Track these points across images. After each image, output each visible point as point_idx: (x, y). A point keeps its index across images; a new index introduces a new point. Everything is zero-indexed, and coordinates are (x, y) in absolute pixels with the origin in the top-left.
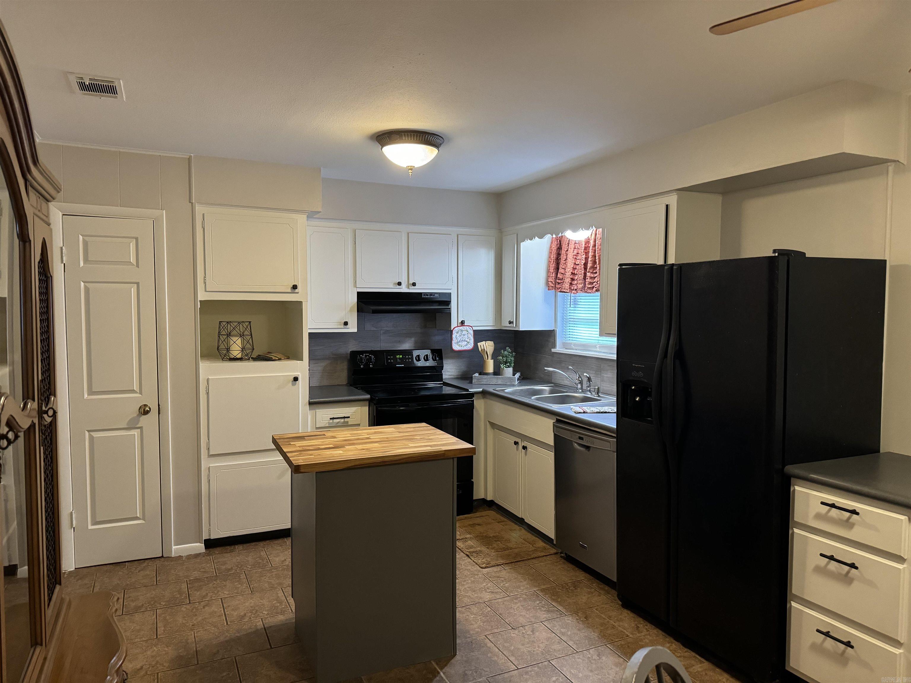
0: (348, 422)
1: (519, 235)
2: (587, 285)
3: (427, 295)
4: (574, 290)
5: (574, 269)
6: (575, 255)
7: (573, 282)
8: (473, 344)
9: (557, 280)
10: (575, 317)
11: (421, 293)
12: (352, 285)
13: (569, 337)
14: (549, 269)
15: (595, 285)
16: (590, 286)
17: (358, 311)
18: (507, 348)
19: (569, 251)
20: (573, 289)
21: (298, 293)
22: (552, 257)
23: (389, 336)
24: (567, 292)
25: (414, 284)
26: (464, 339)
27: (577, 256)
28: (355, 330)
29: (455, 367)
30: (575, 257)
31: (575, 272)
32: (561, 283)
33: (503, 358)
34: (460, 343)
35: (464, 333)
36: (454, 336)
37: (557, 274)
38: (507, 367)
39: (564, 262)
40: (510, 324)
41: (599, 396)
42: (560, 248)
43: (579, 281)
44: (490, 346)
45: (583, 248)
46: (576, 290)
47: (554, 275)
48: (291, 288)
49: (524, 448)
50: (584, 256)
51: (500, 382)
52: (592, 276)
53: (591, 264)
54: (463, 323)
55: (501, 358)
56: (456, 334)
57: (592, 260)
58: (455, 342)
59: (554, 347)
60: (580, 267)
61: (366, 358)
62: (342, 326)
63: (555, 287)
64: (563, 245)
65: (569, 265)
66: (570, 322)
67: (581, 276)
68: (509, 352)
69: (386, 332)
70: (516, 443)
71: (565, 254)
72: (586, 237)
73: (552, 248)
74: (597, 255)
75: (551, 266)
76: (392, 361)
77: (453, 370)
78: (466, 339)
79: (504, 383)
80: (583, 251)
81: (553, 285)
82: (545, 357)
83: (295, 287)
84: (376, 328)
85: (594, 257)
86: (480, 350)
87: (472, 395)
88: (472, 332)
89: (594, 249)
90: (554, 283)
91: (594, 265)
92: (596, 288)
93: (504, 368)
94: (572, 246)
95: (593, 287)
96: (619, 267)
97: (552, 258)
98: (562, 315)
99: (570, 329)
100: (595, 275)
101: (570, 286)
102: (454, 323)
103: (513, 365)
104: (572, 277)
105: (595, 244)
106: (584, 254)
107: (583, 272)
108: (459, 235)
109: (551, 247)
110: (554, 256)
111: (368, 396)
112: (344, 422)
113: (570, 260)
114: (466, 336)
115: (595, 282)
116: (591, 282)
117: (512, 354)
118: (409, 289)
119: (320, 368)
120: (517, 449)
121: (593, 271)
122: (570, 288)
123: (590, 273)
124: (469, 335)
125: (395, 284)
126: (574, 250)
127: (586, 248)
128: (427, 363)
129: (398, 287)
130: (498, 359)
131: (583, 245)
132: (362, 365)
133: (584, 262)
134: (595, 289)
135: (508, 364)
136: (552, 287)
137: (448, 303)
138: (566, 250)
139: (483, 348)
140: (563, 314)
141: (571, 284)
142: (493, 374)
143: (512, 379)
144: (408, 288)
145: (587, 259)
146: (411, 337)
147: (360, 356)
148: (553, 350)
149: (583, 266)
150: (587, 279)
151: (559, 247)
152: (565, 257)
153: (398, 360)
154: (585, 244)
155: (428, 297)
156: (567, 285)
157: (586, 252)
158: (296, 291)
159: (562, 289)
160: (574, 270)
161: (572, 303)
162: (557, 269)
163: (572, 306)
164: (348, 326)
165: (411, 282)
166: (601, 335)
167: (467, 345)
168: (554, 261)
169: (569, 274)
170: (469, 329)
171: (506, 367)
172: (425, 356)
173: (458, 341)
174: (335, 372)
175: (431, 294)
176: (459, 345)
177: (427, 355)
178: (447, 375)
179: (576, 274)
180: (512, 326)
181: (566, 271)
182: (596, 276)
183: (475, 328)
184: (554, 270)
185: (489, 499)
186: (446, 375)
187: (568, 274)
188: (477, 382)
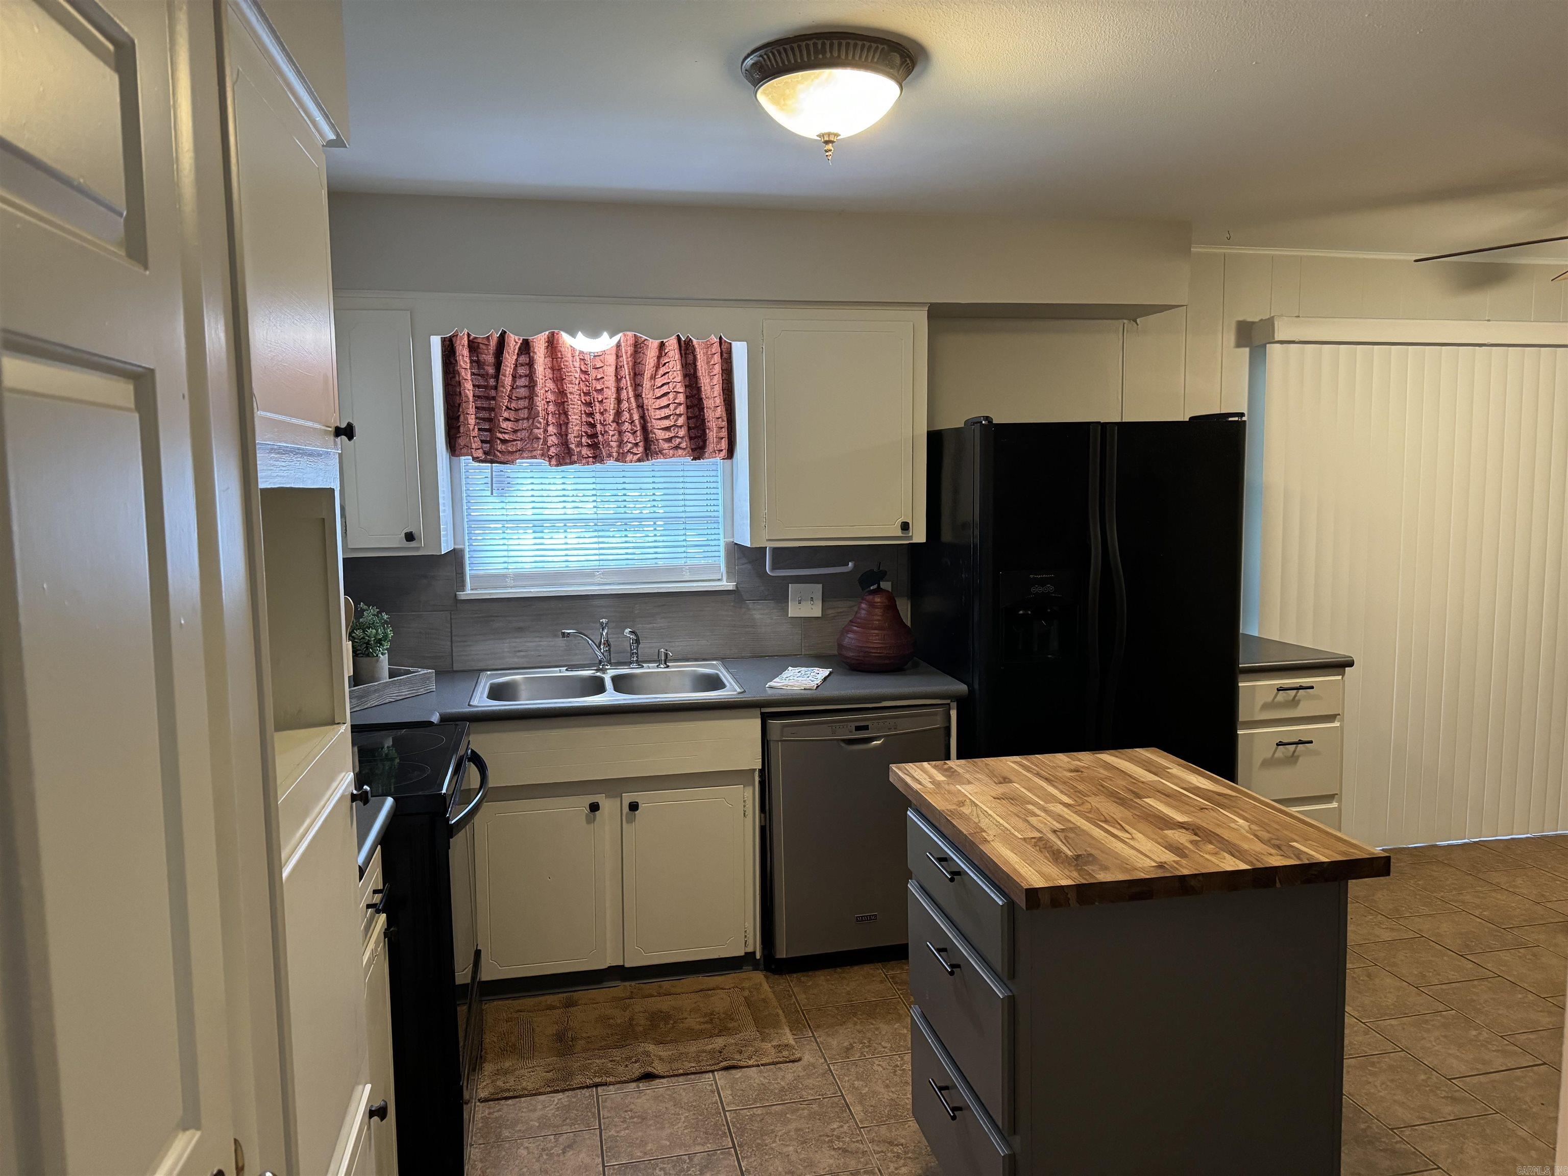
40: (409, 541)
49: (632, 806)
51: (405, 691)
55: (360, 632)
59: (463, 587)
70: (595, 807)
143: (428, 679)
148: (462, 595)
180: (415, 546)
188: (358, 706)
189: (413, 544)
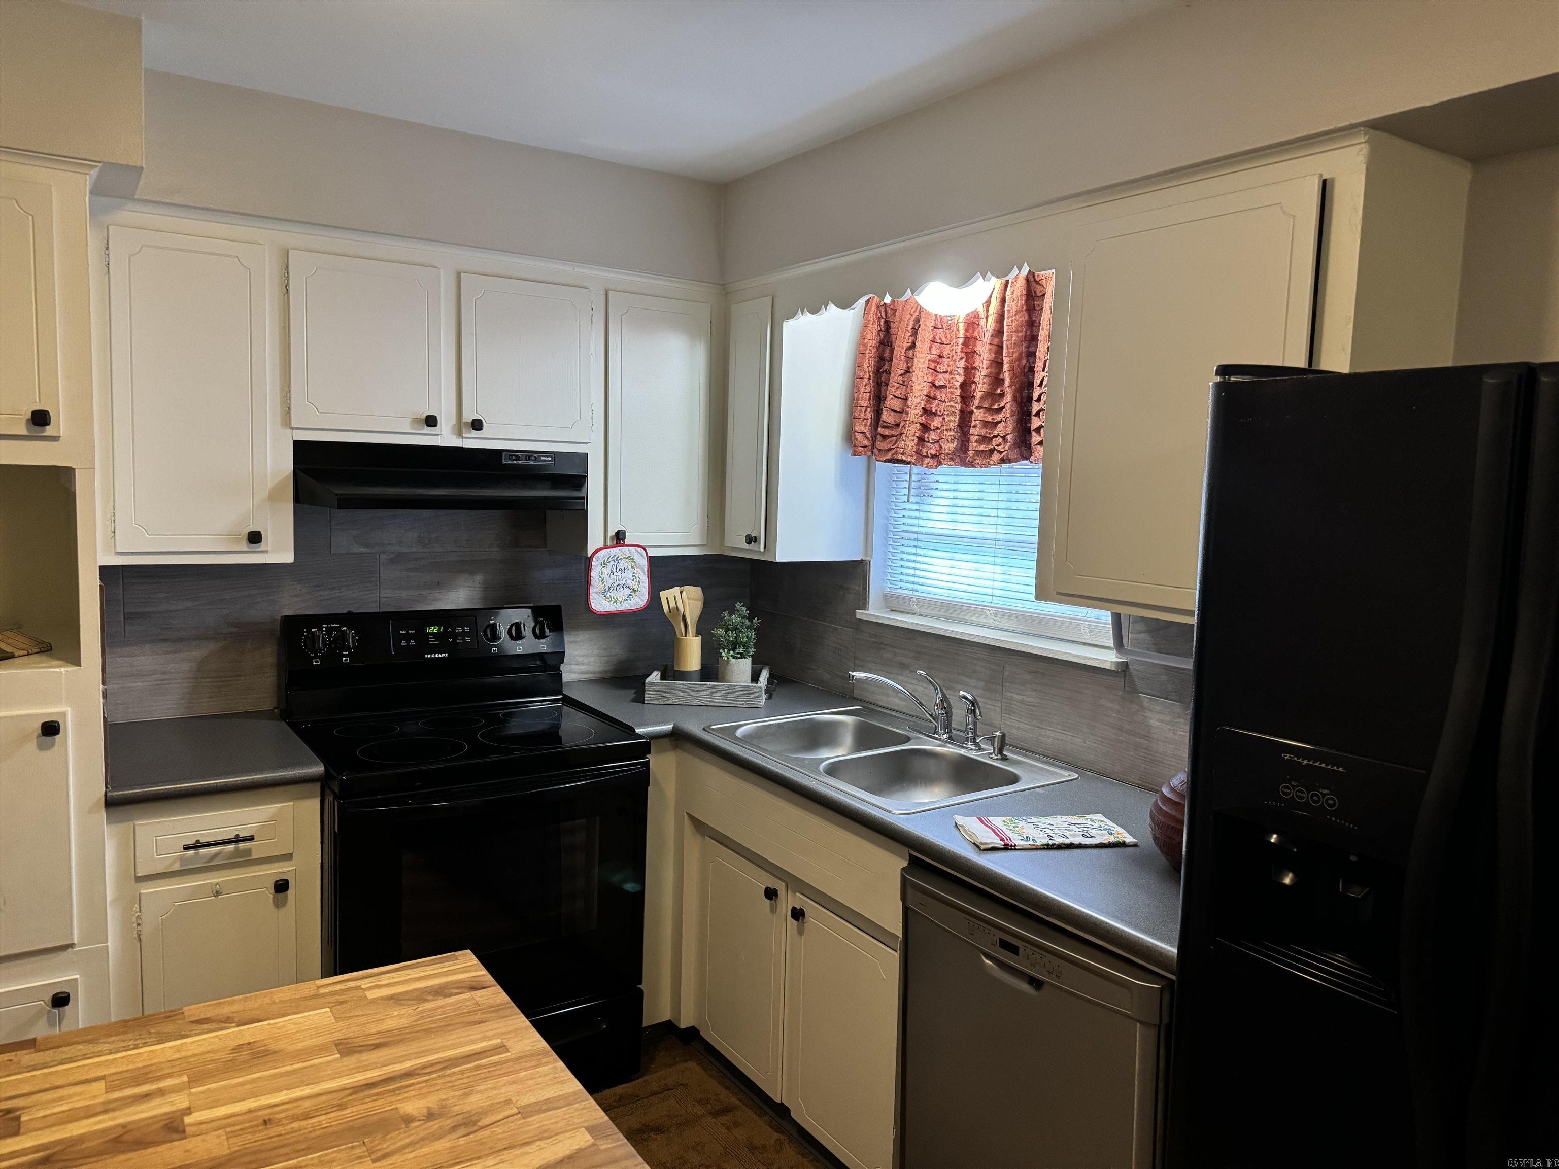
0: (248, 852)
1: (777, 301)
2: (975, 444)
3: (518, 458)
4: (927, 457)
5: (930, 398)
6: (934, 361)
7: (926, 436)
8: (646, 596)
9: (880, 429)
10: (921, 529)
11: (499, 452)
12: (278, 420)
13: (901, 581)
14: (858, 399)
15: (998, 446)
16: (982, 448)
17: (297, 499)
18: (738, 605)
19: (917, 349)
20: (925, 454)
21: (55, 439)
22: (866, 364)
23: (407, 570)
24: (909, 463)
25: (477, 425)
26: (623, 582)
27: (938, 363)
28: (287, 557)
29: (596, 652)
30: (933, 365)
31: (933, 406)
32: (892, 436)
33: (727, 631)
34: (611, 594)
35: (623, 564)
36: (594, 574)
37: (878, 413)
38: (737, 658)
39: (900, 379)
40: (749, 543)
41: (1004, 759)
42: (886, 342)
43: (946, 433)
44: (693, 599)
45: (961, 341)
46: (934, 456)
47: (869, 415)
48: (28, 420)
49: (798, 914)
50: (962, 364)
51: (719, 699)
52: (989, 419)
53: (985, 386)
54: (619, 537)
55: (722, 631)
56: (599, 568)
57: (991, 373)
58: (597, 590)
59: (864, 605)
60: (951, 393)
61: (330, 637)
62: (244, 546)
63: (873, 446)
64: (900, 333)
65: (916, 387)
66: (904, 542)
67: (951, 418)
68: (744, 617)
69: (398, 559)
70: (771, 894)
71: (903, 358)
72: (970, 309)
73: (866, 341)
74: (1006, 360)
75: (863, 390)
76: (412, 643)
77: (592, 659)
78: (629, 582)
79: (732, 703)
80: (959, 348)
81: (866, 442)
82: (835, 629)
83: (40, 419)
84: (367, 546)
85: (994, 365)
86: (666, 609)
87: (643, 747)
88: (645, 563)
89: (996, 341)
90: (868, 435)
91: (996, 390)
92: (1001, 452)
93: (731, 658)
94: (925, 335)
95: (992, 451)
96: (1218, 379)
97: (867, 370)
98: (885, 521)
99: (902, 559)
100: (998, 417)
101: (917, 445)
102: (595, 538)
103: (752, 651)
104: (923, 420)
105: (1002, 327)
106: (961, 359)
107: (958, 407)
108: (611, 293)
109: (863, 338)
110: (869, 364)
111: (319, 769)
112: (237, 853)
113: (921, 374)
114: (628, 574)
115: (996, 437)
116: (986, 437)
117: (751, 621)
118: (463, 438)
119: (186, 666)
120: (773, 910)
121: (993, 405)
122: (918, 452)
123: (982, 411)
124: (638, 571)
125: (416, 421)
126: (931, 347)
127: (969, 341)
128: (519, 645)
129: (427, 430)
130: (713, 635)
131: (962, 333)
132: (316, 657)
133: (961, 379)
134: (996, 457)
135: (741, 650)
136: (865, 447)
137: (579, 481)
138: (906, 345)
139: (672, 605)
140: (887, 519)
141: (921, 440)
142: (698, 676)
143: (752, 693)
144: (460, 434)
145: (970, 370)
146: (472, 573)
147: (309, 632)
148: (860, 614)
149: (958, 392)
150: (975, 426)
151: (883, 340)
152: (903, 366)
153: (432, 641)
154: (966, 331)
155: (520, 462)
156: (909, 444)
157: (967, 353)
158: (49, 431)
159: (896, 453)
160: (931, 403)
161: (913, 492)
162: (878, 399)
163: (912, 499)
164: (262, 546)
165: (468, 417)
166: (1042, 594)
167: (629, 597)
168: (870, 376)
169: (917, 412)
170: (636, 553)
171: (734, 657)
172: (511, 626)
173: (607, 588)
174: (238, 676)
175: (529, 454)
176: (609, 599)
177: (518, 625)
178: (575, 673)
179: (935, 414)
180: (756, 549)
181: (909, 403)
182: (999, 419)
183: (652, 552)
184: (869, 400)
185: (684, 1023)
186: (571, 672)
187: (915, 413)
188: (657, 699)
189: (752, 546)
